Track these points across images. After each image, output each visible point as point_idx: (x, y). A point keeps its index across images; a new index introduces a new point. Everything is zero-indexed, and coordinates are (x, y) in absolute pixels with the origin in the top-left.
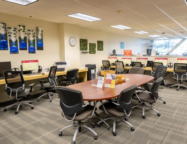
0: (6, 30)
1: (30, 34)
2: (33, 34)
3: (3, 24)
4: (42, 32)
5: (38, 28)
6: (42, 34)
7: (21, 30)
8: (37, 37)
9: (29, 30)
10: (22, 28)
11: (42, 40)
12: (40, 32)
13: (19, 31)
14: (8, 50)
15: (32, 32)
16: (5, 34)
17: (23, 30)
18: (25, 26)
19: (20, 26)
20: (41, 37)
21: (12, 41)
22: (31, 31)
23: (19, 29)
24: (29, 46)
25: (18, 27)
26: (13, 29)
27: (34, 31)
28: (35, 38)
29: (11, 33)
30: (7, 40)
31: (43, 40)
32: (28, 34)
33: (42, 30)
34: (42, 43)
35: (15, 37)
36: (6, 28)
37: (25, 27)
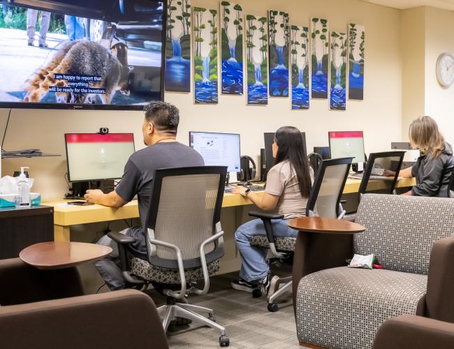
0: (287, 35)
1: (336, 45)
2: (342, 47)
3: (282, 16)
4: (362, 40)
5: (353, 25)
6: (361, 45)
7: (318, 32)
8: (351, 57)
9: (334, 35)
10: (319, 26)
11: (360, 67)
12: (358, 40)
13: (313, 36)
14: (287, 96)
15: (341, 38)
16: (285, 47)
17: (321, 33)
18: (326, 21)
19: (315, 20)
20: (360, 55)
21: (297, 68)
22: (338, 36)
23: (312, 32)
24: (333, 86)
25: (312, 23)
26: (301, 31)
27: (345, 37)
28: (347, 59)
29: (297, 43)
30: (288, 67)
31: (363, 65)
32: (332, 48)
33: (363, 33)
34: (362, 77)
35: (304, 55)
36: (287, 27)
37: (327, 24)
